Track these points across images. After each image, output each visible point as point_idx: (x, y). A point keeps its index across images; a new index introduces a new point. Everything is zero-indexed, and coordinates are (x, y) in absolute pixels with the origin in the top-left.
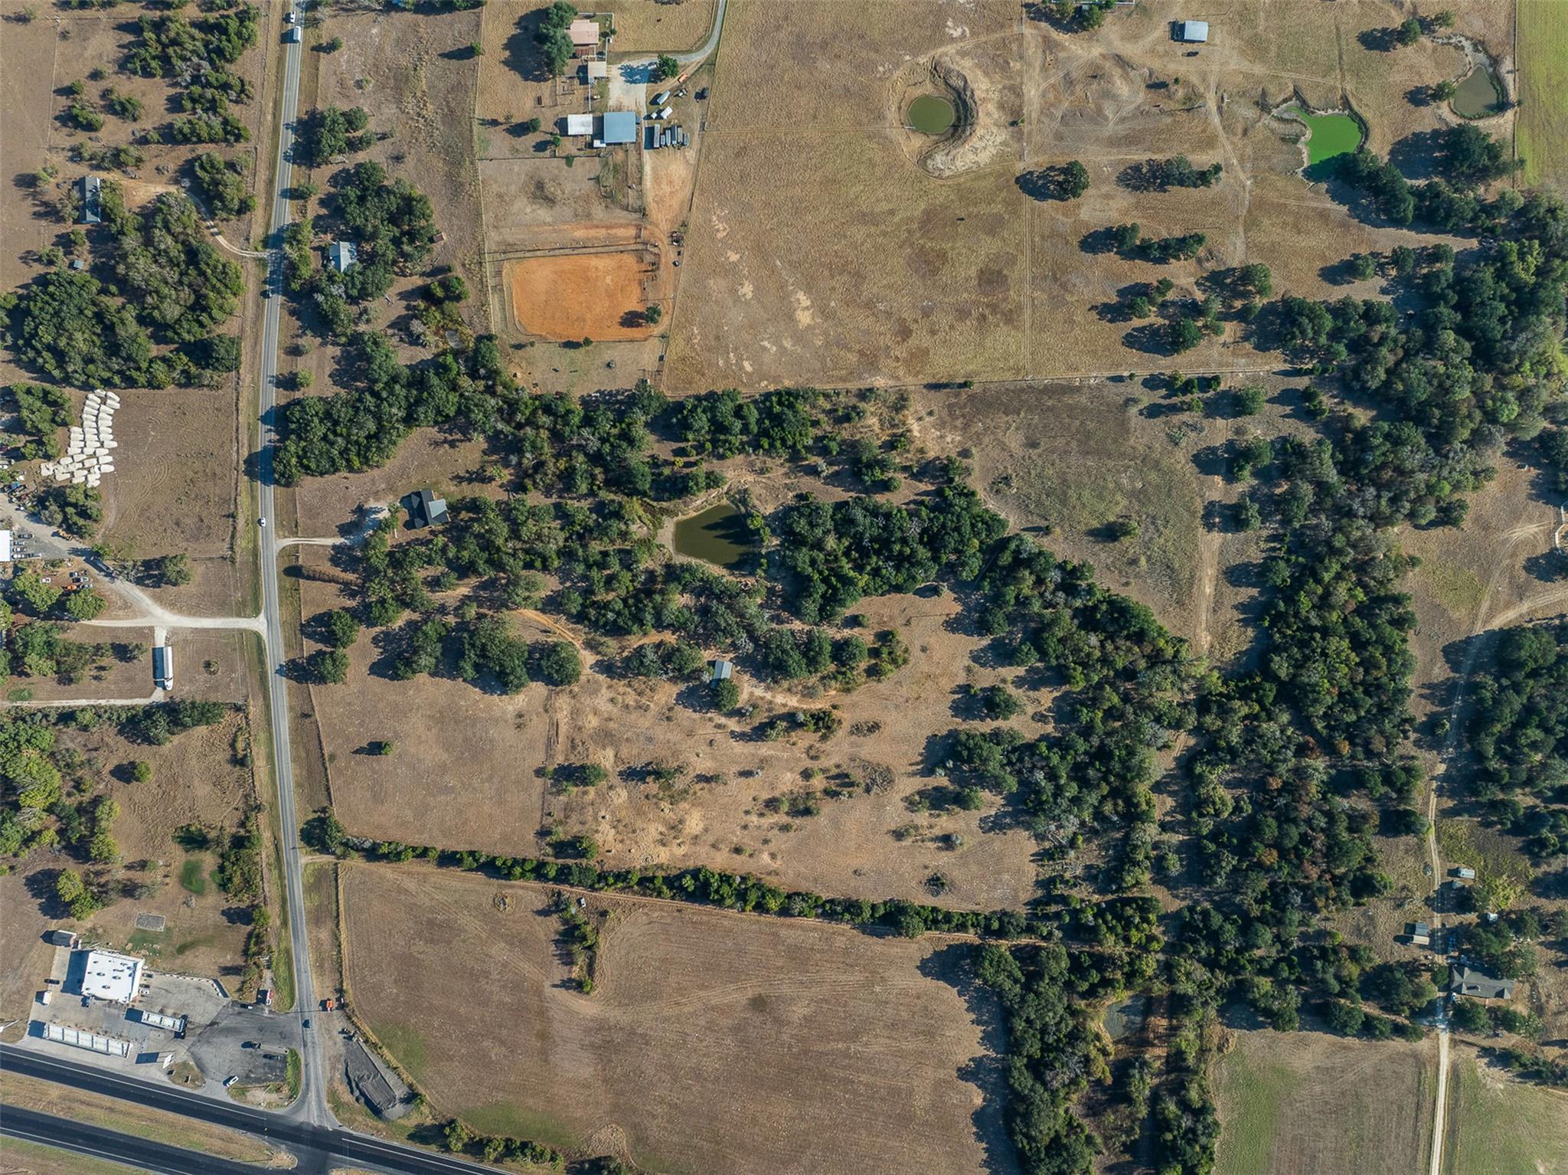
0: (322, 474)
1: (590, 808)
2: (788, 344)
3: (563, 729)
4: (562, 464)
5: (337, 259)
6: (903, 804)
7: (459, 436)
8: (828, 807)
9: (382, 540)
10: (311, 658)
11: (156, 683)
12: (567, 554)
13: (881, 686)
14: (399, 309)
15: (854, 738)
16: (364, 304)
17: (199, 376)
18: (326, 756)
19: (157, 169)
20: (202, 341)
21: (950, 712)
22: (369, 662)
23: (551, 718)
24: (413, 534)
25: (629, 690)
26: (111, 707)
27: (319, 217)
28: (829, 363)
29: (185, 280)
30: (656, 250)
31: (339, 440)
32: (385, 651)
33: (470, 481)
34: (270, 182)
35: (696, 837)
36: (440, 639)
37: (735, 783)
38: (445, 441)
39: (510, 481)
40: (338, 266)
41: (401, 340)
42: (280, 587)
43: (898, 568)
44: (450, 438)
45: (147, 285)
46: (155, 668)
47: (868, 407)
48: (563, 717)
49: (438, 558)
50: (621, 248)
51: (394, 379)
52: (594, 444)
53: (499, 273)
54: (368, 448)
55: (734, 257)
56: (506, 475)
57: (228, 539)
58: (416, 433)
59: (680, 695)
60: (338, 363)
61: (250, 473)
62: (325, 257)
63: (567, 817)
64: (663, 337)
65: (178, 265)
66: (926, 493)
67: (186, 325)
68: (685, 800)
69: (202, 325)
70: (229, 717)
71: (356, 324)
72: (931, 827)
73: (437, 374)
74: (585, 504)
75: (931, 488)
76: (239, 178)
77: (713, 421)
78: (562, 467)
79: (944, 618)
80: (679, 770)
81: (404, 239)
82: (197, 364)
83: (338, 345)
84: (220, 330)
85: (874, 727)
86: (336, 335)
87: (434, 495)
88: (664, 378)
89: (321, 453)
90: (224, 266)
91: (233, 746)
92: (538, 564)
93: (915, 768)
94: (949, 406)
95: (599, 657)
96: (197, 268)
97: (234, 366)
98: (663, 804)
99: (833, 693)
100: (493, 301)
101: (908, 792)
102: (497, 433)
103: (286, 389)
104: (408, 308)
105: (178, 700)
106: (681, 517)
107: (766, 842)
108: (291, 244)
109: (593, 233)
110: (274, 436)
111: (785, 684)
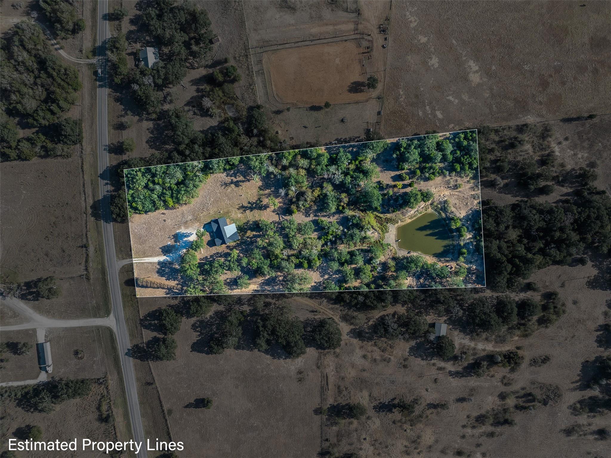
0: (146, 212)
1: (355, 434)
2: (465, 97)
3: (331, 380)
4: (317, 192)
5: (146, 59)
6: (569, 411)
7: (241, 178)
8: (518, 417)
9: (194, 256)
10: (149, 343)
11: (41, 368)
12: (325, 256)
13: (548, 330)
14: (191, 92)
15: (533, 368)
16: (166, 90)
17: (53, 149)
18: (166, 412)
19: (13, 6)
20: (53, 124)
21: (596, 344)
22: (191, 342)
23: (322, 372)
24: (214, 250)
25: (375, 348)
26: (9, 387)
27: (130, 32)
28: (495, 109)
29: (39, 81)
30: (369, 38)
31: (157, 187)
32: (201, 334)
33: (251, 209)
34: (94, 10)
35: (430, 447)
36: (240, 324)
37: (453, 407)
38: (232, 182)
39: (280, 207)
40: (147, 64)
41: (195, 114)
42: (122, 295)
43: (559, 248)
44: (235, 180)
45: (11, 87)
46: (39, 358)
47: (525, 137)
48: (330, 370)
49: (234, 266)
50: (345, 38)
51: (193, 141)
52: (339, 178)
53: (260, 62)
54: (179, 192)
55: (423, 40)
56: (277, 202)
57: (83, 263)
58: (211, 179)
59: (411, 349)
60: (152, 132)
61: (96, 215)
62: (137, 60)
63: (339, 441)
64: (379, 98)
65: (33, 72)
66: (567, 194)
67: (41, 113)
68: (421, 421)
69: (53, 113)
70: (95, 388)
71: (162, 104)
72: (589, 425)
73: (224, 135)
74: (334, 219)
75: (570, 190)
76: (71, 8)
77: (422, 154)
78: (316, 195)
79: (586, 279)
80: (415, 401)
81: (193, 42)
82: (52, 141)
83: (151, 120)
84: (66, 116)
85: (546, 360)
86: (148, 114)
87: (228, 221)
88: (382, 127)
89: (145, 198)
90: (66, 70)
91: (99, 408)
92: (306, 265)
93: (575, 385)
94: (578, 133)
95: (352, 327)
96: (47, 72)
97: (79, 141)
98: (405, 426)
99: (516, 338)
100: (258, 81)
101: (572, 402)
102: (269, 174)
103: (116, 153)
104: (198, 91)
105: (57, 379)
106: (400, 223)
107: (478, 445)
108: (112, 52)
109: (324, 29)
110: (110, 188)
111: (484, 335)
